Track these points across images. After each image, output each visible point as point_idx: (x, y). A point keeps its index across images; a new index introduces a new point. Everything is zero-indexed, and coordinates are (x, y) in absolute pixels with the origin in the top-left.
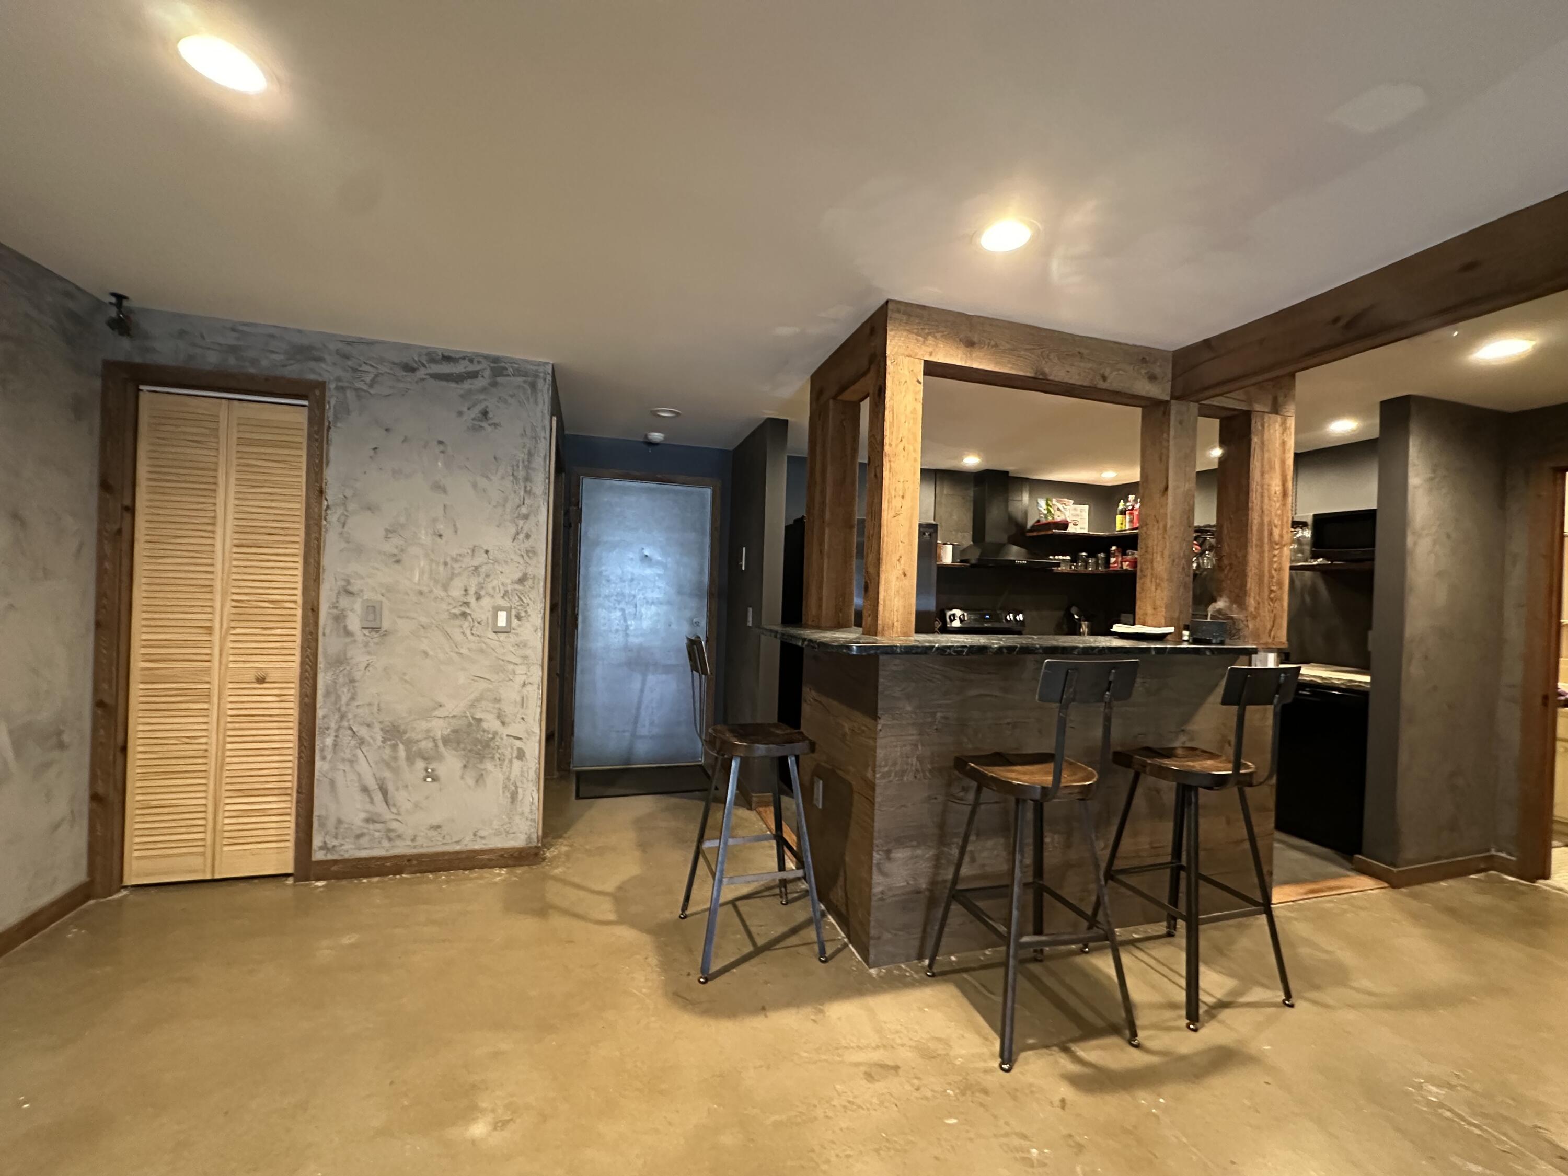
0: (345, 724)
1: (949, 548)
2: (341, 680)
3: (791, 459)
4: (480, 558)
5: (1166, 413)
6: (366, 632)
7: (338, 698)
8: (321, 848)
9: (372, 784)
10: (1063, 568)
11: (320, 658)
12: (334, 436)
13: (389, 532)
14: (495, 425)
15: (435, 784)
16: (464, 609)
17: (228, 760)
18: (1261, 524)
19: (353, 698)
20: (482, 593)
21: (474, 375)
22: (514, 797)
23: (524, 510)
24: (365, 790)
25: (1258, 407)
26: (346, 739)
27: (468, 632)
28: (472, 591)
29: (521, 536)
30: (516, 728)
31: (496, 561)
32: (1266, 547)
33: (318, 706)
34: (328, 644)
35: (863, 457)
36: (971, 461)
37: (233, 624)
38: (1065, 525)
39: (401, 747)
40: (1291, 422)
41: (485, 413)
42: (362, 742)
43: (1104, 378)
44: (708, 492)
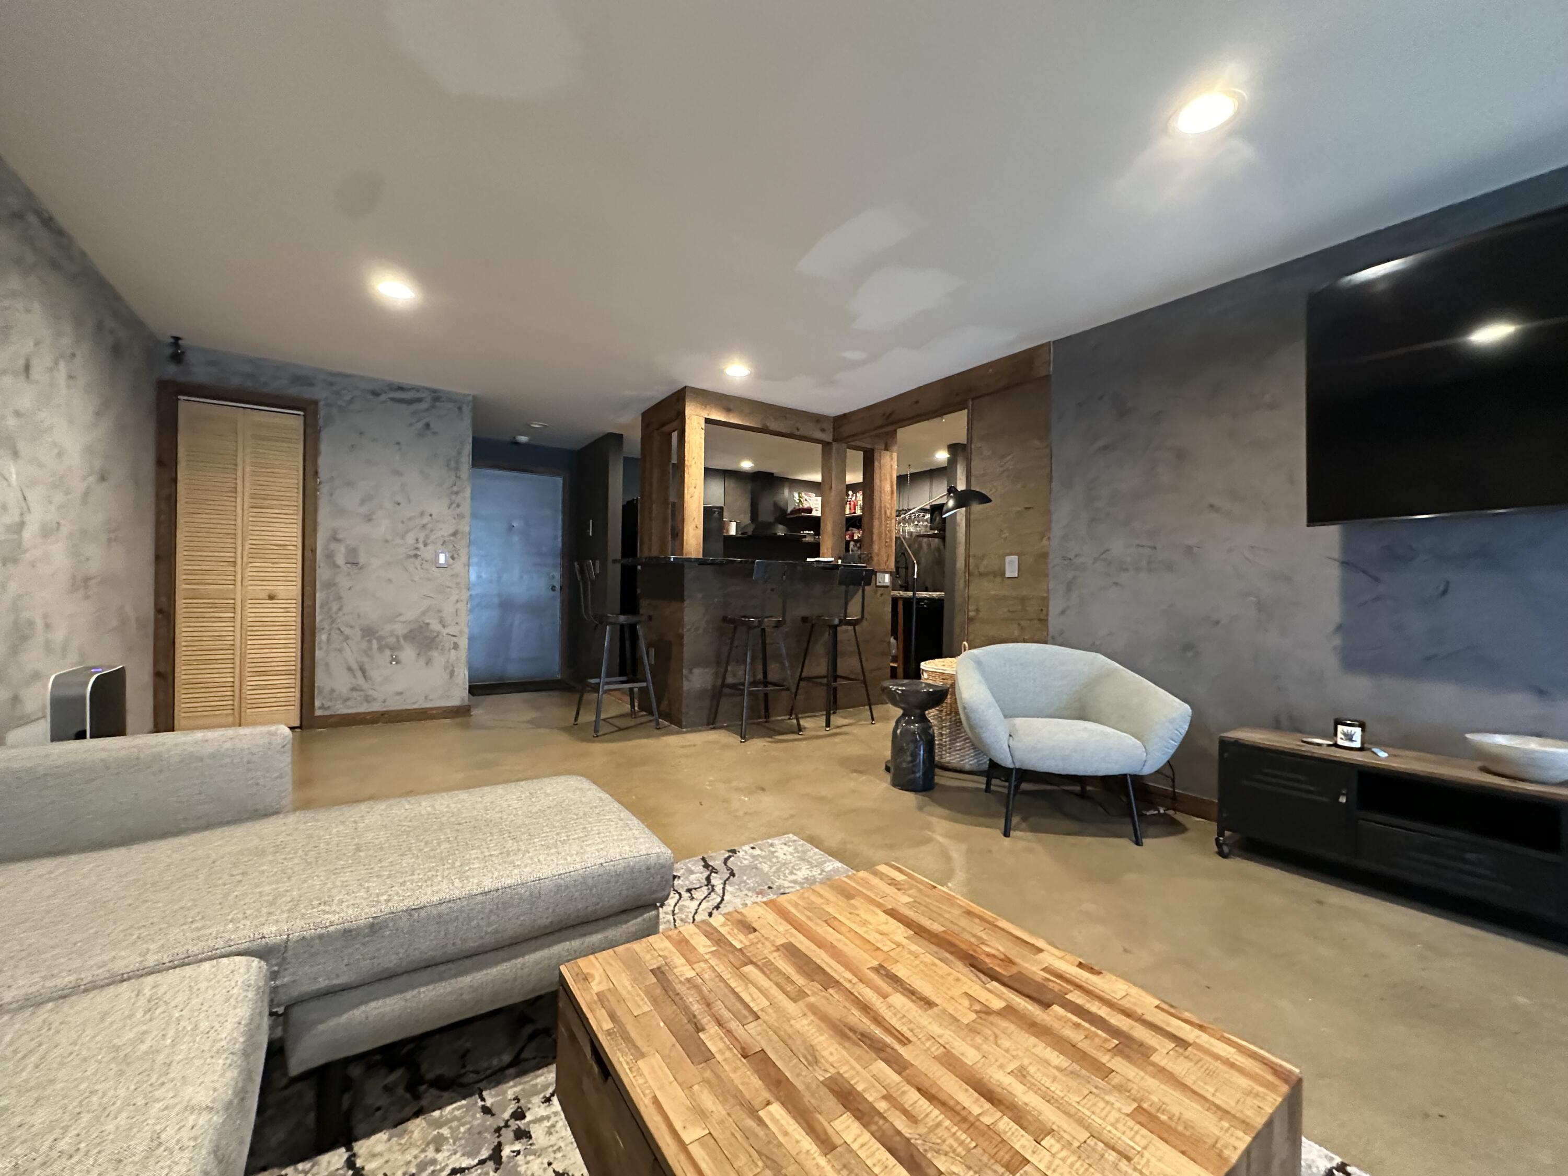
0: (335, 626)
1: (733, 525)
2: (331, 598)
3: (626, 459)
4: (426, 519)
5: (831, 449)
6: (349, 565)
7: (330, 609)
8: (320, 708)
9: (355, 666)
10: (807, 539)
11: (317, 583)
12: (324, 435)
13: (363, 502)
14: (435, 433)
15: (399, 666)
16: (415, 552)
17: (249, 651)
18: (880, 507)
19: (340, 609)
20: (429, 541)
21: (419, 400)
22: (452, 674)
23: (455, 489)
24: (350, 669)
25: (877, 447)
26: (335, 636)
27: (419, 567)
28: (421, 540)
29: (454, 505)
30: (452, 630)
31: (438, 521)
32: (883, 519)
33: (317, 614)
34: (323, 573)
35: (674, 460)
36: (747, 465)
37: (251, 560)
38: (810, 510)
39: (374, 642)
40: (895, 455)
41: (427, 426)
42: (347, 638)
43: (798, 429)
44: (559, 480)
